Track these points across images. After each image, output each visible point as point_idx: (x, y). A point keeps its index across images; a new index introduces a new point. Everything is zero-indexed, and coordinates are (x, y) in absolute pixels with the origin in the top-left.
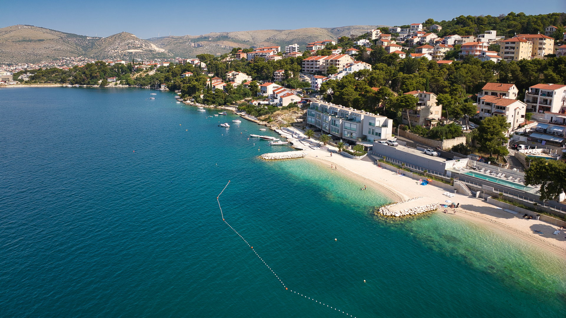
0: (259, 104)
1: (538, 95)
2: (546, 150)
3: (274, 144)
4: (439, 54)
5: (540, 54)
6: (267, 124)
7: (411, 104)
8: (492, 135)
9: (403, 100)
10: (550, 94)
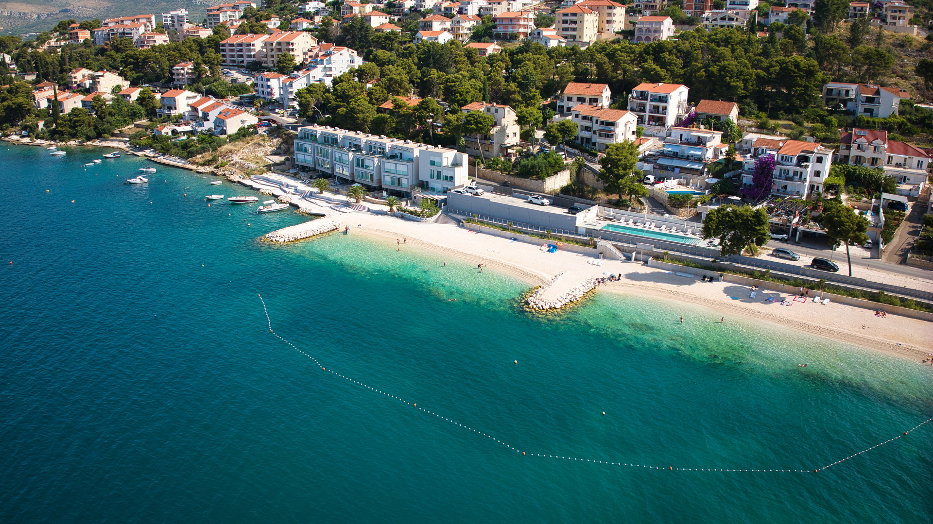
0: (174, 132)
1: (647, 100)
2: (681, 180)
3: (266, 210)
4: (461, 32)
5: (608, 30)
6: (215, 170)
7: (485, 126)
8: (624, 169)
9: (471, 120)
10: (664, 99)
